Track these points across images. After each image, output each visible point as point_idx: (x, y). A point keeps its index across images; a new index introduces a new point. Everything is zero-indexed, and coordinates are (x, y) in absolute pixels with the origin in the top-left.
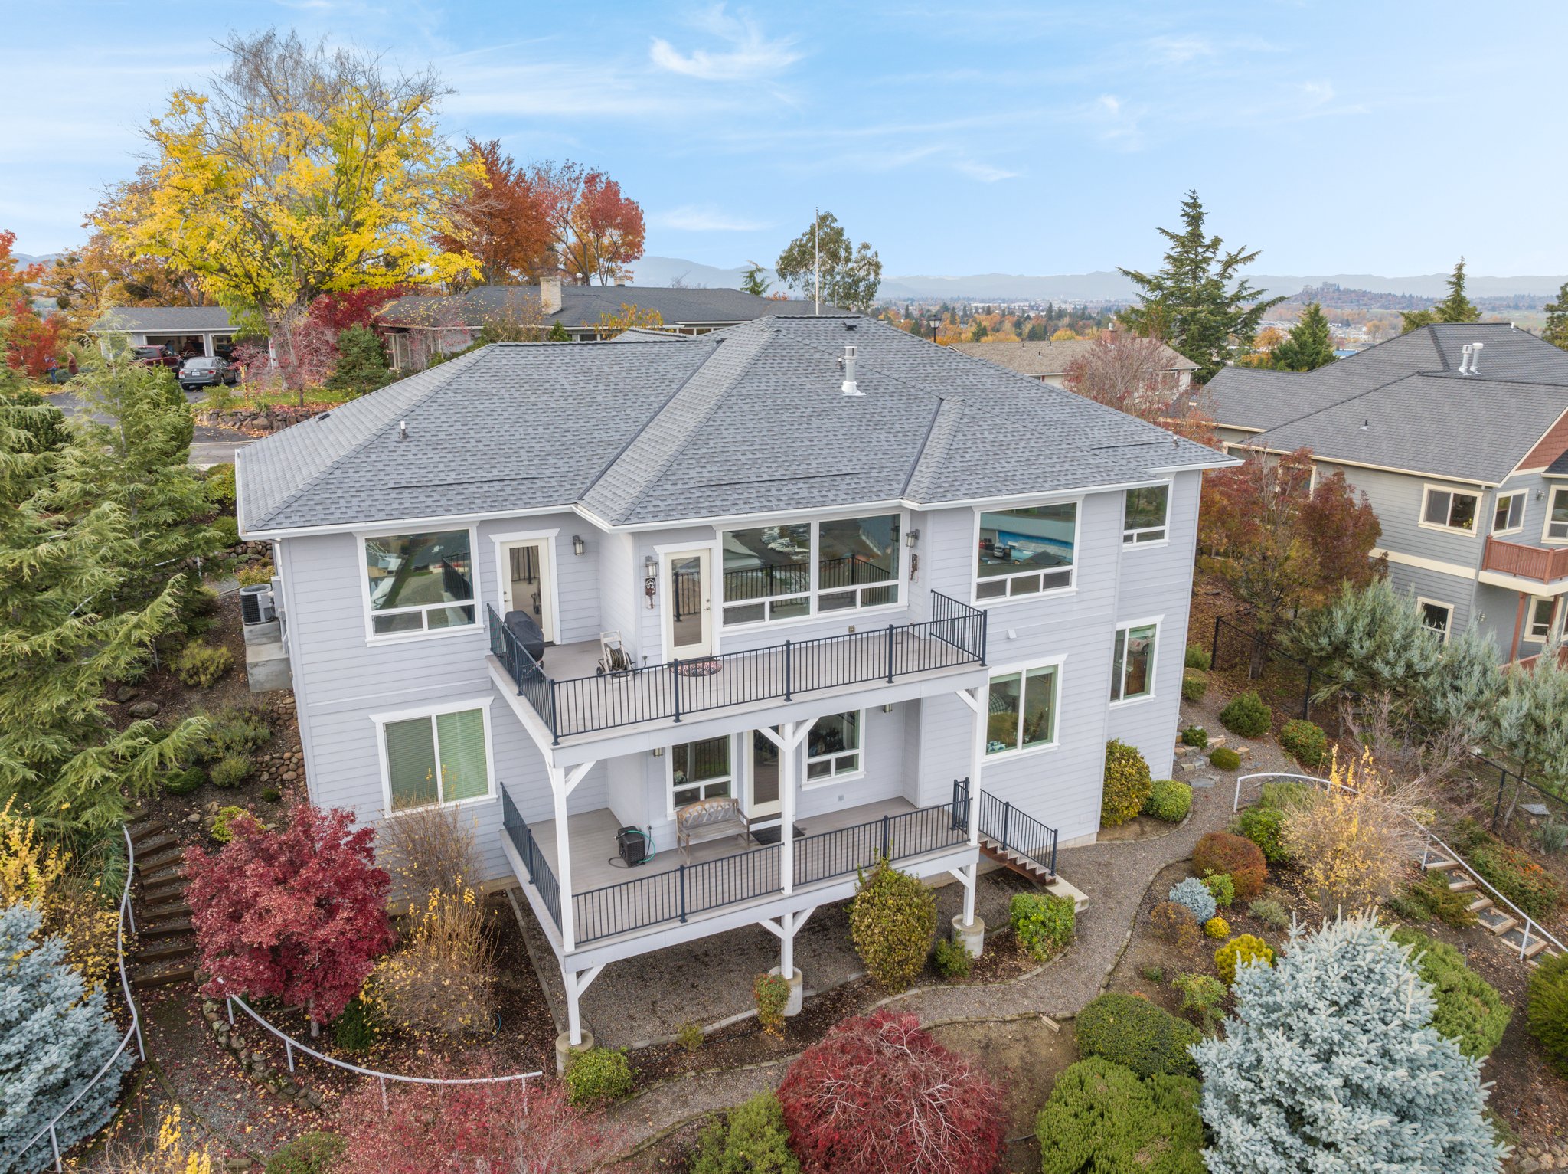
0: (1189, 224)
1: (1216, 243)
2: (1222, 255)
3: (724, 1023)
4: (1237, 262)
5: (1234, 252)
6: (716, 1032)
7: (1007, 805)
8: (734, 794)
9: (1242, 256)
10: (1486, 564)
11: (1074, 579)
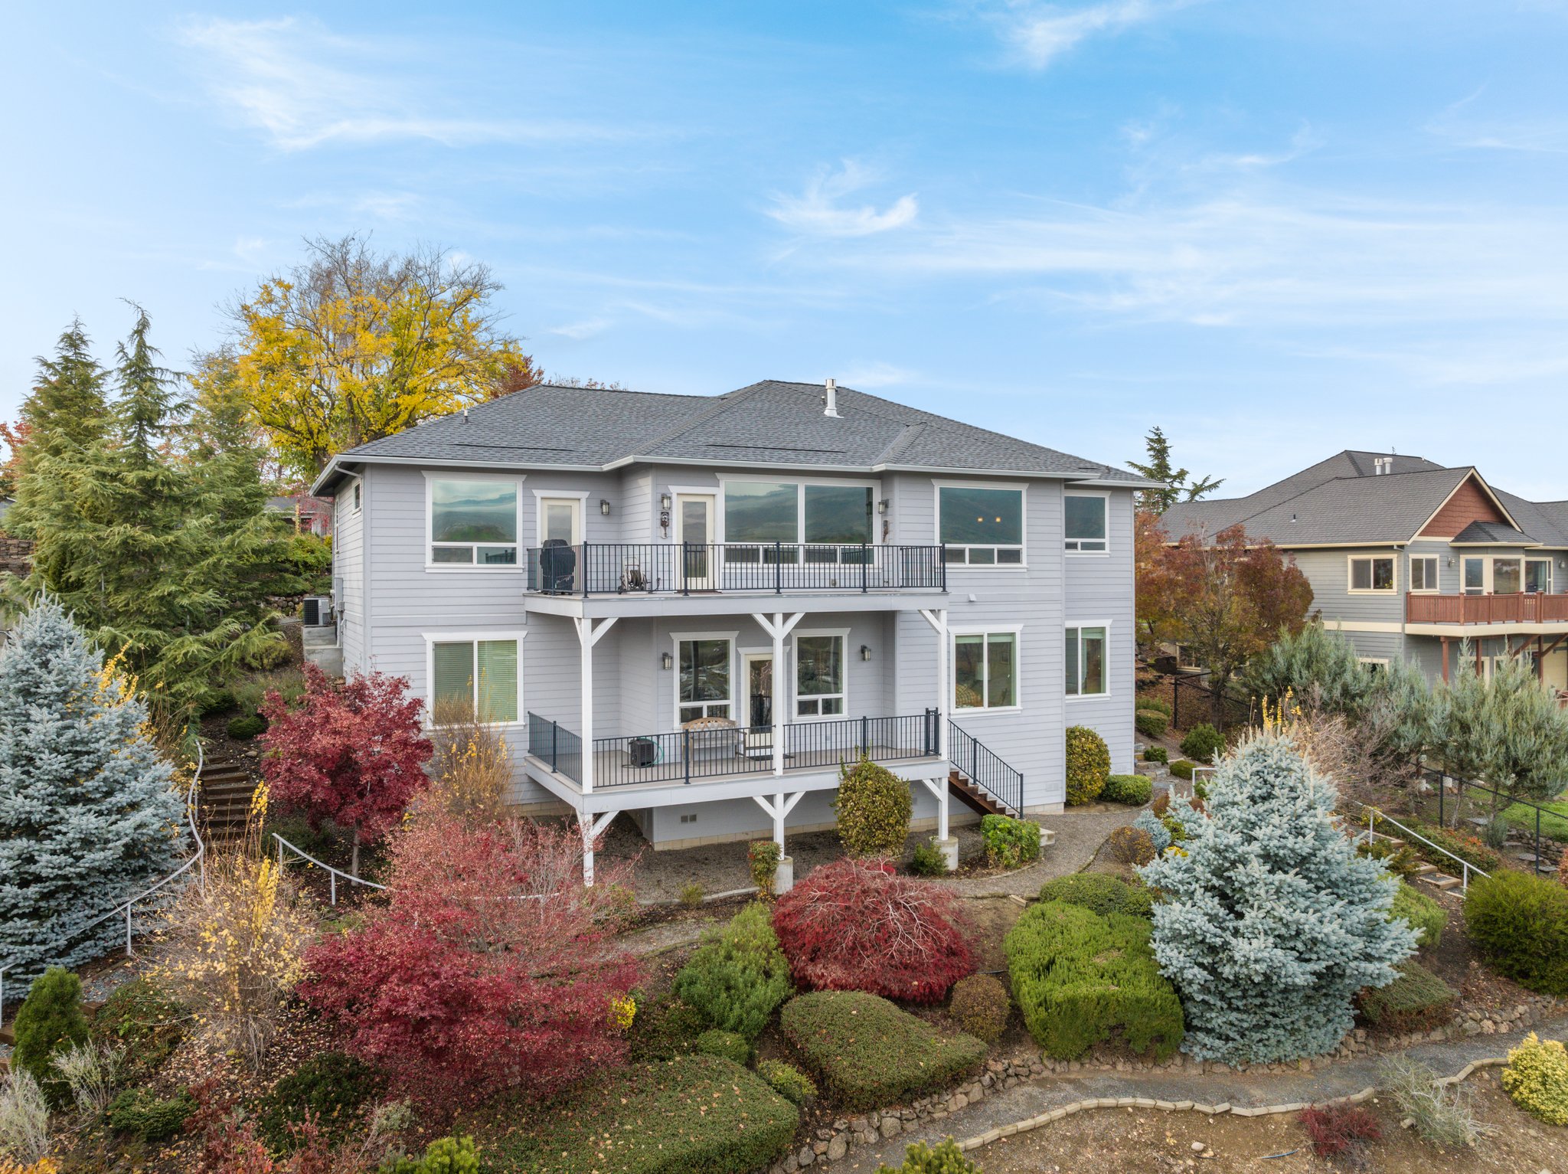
0: (1155, 457)
1: (1182, 474)
2: (1188, 484)
3: (721, 895)
4: (1202, 490)
5: (1199, 483)
6: (714, 901)
7: (975, 741)
8: (732, 716)
9: (1206, 484)
10: (1410, 618)
11: (1024, 556)
